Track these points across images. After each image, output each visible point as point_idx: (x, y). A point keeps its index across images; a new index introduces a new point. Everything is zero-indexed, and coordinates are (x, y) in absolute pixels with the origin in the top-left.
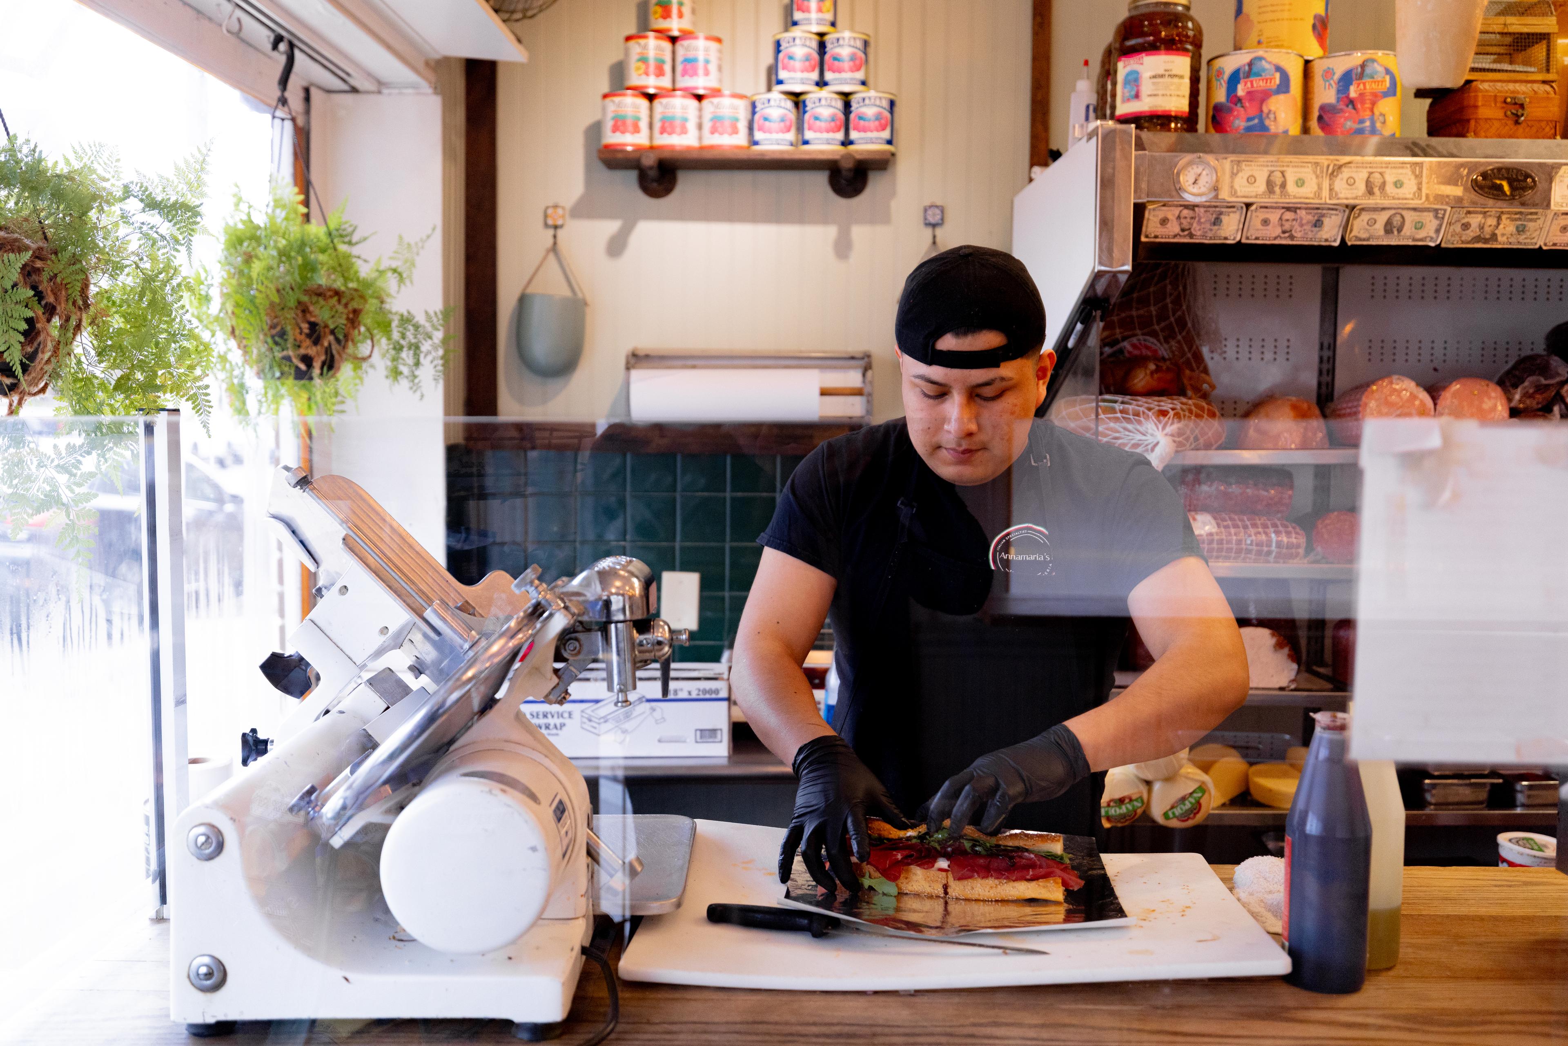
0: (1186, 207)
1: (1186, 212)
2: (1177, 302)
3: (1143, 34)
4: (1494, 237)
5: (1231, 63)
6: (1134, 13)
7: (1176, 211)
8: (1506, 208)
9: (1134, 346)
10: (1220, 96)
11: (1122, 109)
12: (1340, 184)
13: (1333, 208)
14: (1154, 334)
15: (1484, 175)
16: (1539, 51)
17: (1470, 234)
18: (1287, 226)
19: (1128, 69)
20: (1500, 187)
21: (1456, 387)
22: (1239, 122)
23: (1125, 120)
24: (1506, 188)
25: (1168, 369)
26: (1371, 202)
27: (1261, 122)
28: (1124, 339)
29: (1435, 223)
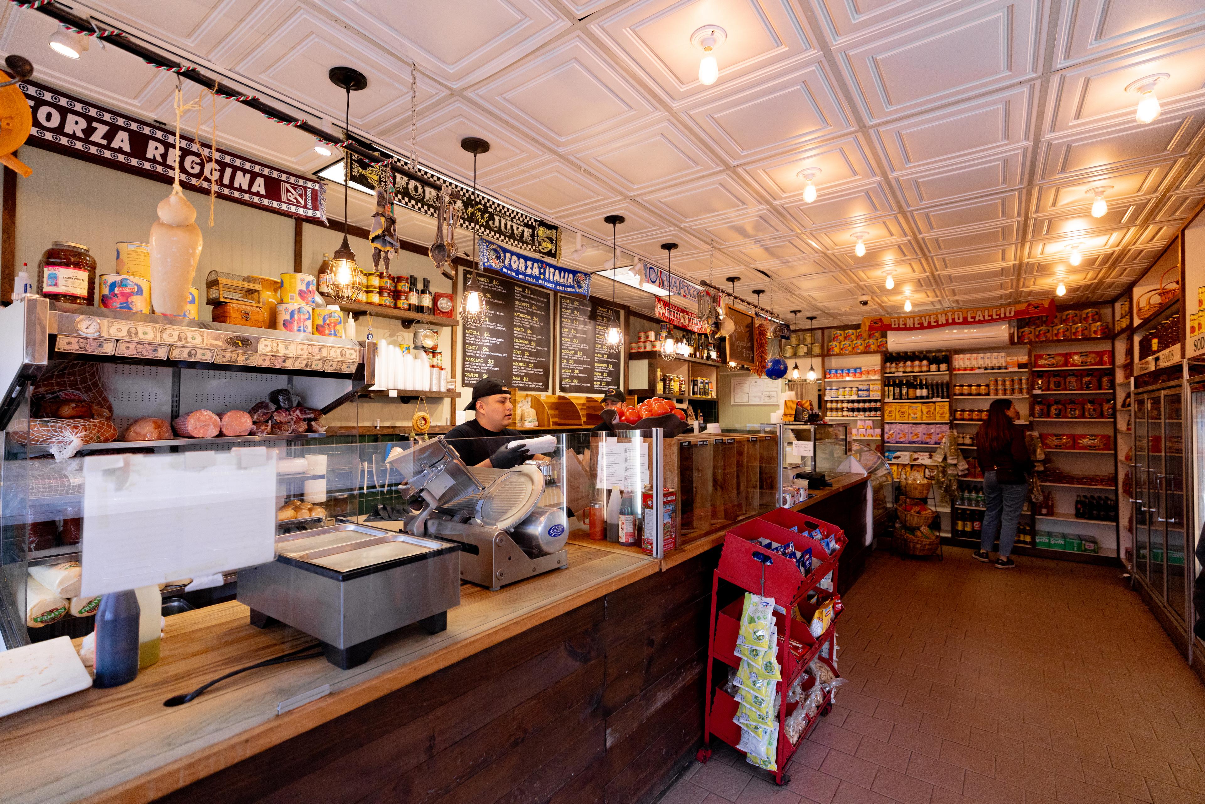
0: (82, 338)
1: (82, 340)
2: (93, 375)
3: (59, 258)
4: (236, 361)
5: (111, 279)
6: (55, 247)
7: (77, 340)
8: (240, 350)
9: (66, 394)
10: (106, 291)
11: (46, 289)
12: (165, 336)
13: (163, 345)
14: (79, 389)
15: (231, 338)
16: (256, 295)
17: (226, 359)
18: (139, 350)
19: (50, 272)
20: (238, 344)
21: (229, 414)
22: (116, 303)
23: (46, 295)
24: (240, 344)
25: (83, 407)
26: (180, 344)
27: (128, 305)
28: (59, 391)
29: (211, 354)
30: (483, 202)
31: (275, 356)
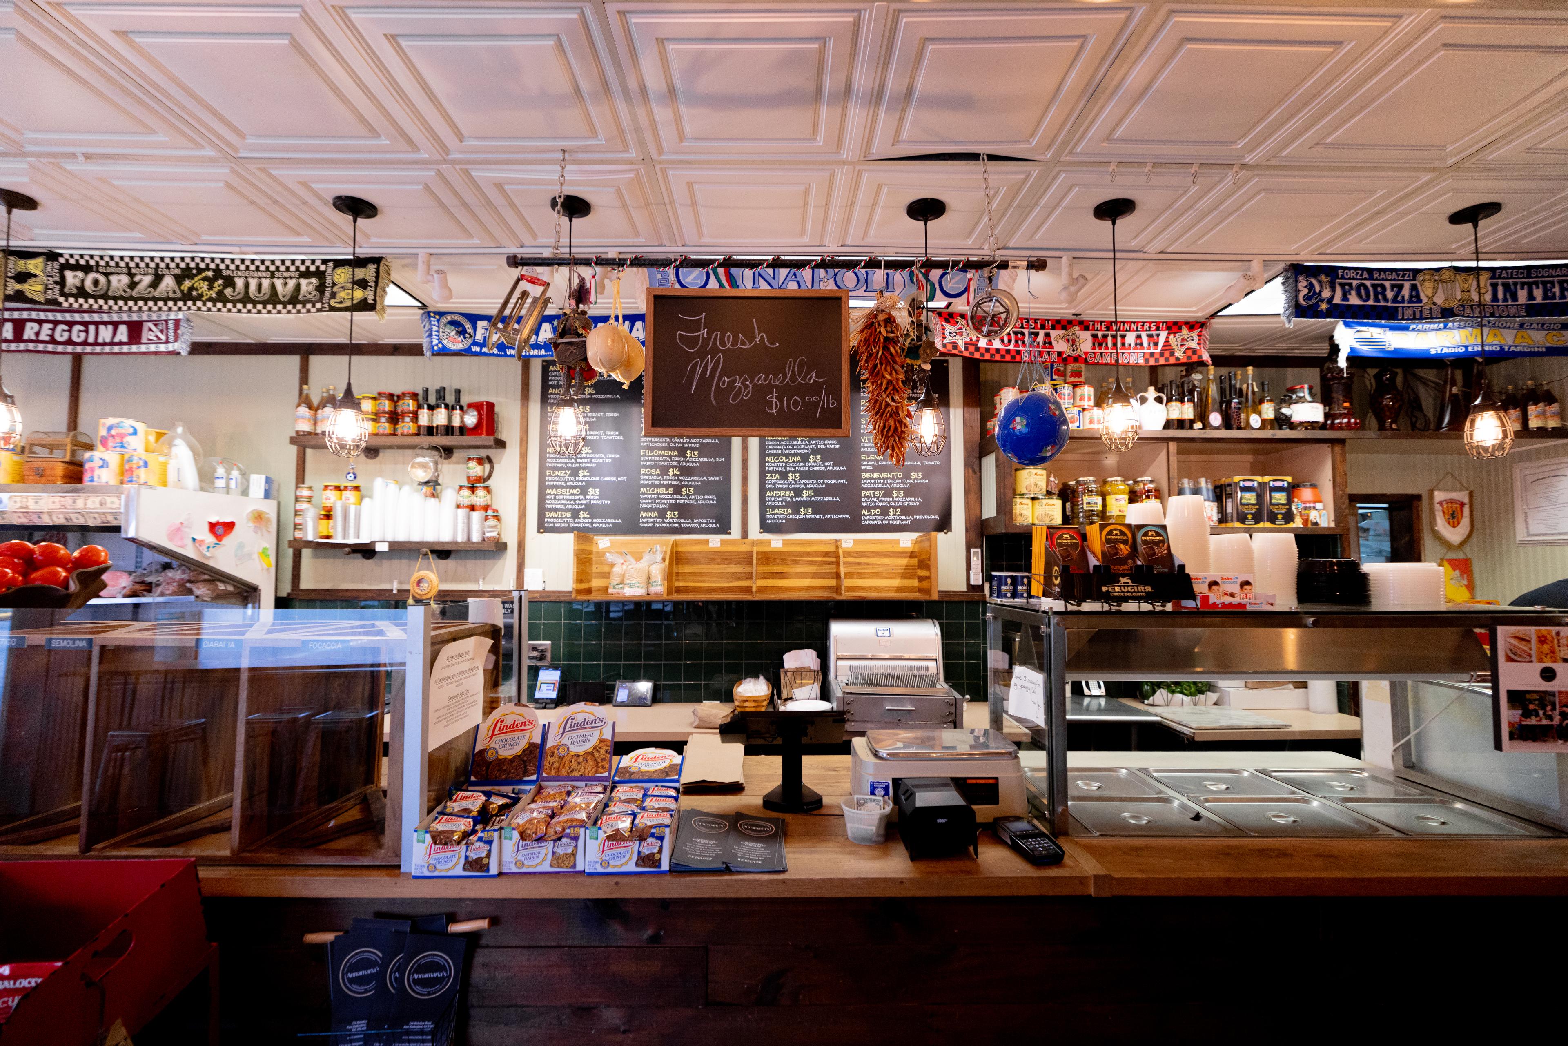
30: (212, 266)
31: (27, 512)
